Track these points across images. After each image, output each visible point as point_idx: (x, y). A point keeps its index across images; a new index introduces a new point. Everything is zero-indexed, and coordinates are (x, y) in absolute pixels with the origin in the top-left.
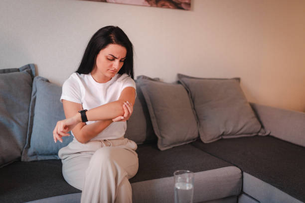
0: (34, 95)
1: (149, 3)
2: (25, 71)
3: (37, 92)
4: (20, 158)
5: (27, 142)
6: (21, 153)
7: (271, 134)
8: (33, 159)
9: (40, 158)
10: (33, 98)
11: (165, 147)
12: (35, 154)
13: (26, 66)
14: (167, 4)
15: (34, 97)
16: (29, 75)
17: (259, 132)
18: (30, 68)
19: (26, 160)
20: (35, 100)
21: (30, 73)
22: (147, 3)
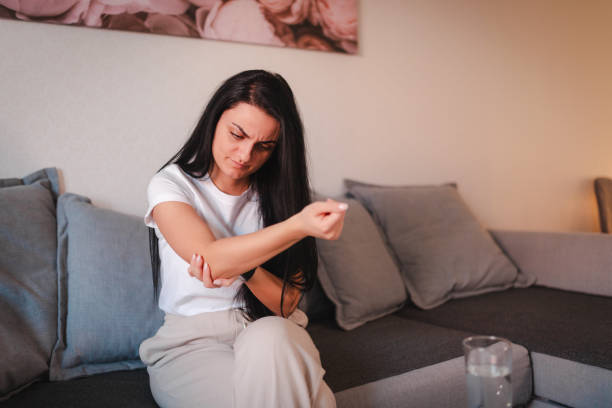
0: (63, 232)
1: (283, 41)
2: (38, 183)
3: (69, 225)
4: (45, 375)
5: (60, 335)
6: (49, 363)
7: (540, 283)
8: (76, 373)
9: (91, 370)
10: (60, 239)
11: (353, 323)
12: (79, 362)
13: (39, 172)
14: (316, 41)
15: (64, 236)
16: (48, 191)
17: (516, 280)
18: (47, 177)
19: (60, 378)
20: (66, 241)
21: (48, 187)
22: (277, 41)
